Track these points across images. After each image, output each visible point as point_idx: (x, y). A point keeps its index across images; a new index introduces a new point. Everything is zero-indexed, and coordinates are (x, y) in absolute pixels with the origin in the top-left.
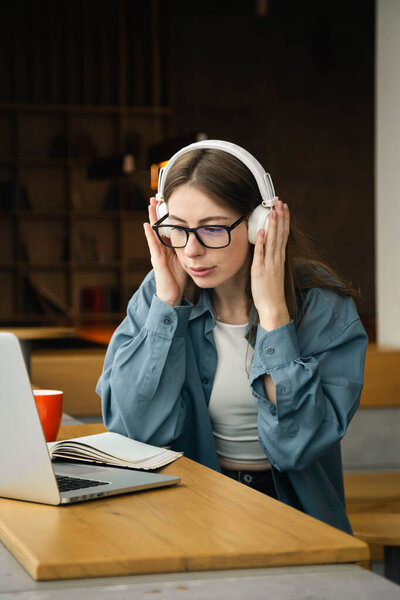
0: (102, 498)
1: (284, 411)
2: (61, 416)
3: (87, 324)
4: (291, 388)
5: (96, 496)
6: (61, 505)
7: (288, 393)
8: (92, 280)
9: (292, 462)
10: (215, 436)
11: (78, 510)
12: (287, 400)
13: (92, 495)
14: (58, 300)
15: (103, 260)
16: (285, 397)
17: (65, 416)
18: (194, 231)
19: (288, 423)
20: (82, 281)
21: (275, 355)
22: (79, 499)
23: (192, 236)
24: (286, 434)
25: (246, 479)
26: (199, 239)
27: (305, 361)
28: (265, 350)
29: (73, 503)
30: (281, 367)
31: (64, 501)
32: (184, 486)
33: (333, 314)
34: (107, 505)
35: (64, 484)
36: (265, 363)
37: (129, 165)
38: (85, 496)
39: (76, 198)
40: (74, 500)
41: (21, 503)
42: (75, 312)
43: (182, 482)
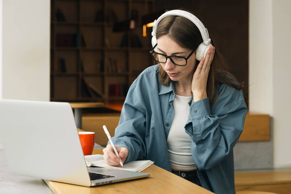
0: (111, 184)
1: (198, 140)
2: (94, 145)
3: (112, 102)
4: (200, 128)
5: (108, 183)
6: (91, 187)
7: (199, 131)
8: (114, 81)
9: (203, 165)
10: (169, 152)
11: (99, 189)
12: (199, 134)
13: (107, 182)
14: (98, 90)
15: (120, 71)
16: (198, 133)
17: (96, 145)
18: (169, 57)
19: (201, 146)
20: (109, 81)
21: (196, 113)
22: (100, 184)
23: (169, 60)
24: (200, 152)
25: (182, 175)
26: (172, 61)
27: (211, 117)
28: (193, 111)
29: (97, 186)
30: (199, 119)
31: (93, 185)
32: (151, 178)
33: (232, 97)
34: (114, 187)
35: (93, 177)
36: (192, 117)
37: (132, 25)
38: (103, 183)
39: (107, 41)
40: (98, 185)
41: (72, 186)
42: (106, 96)
43: (151, 176)
